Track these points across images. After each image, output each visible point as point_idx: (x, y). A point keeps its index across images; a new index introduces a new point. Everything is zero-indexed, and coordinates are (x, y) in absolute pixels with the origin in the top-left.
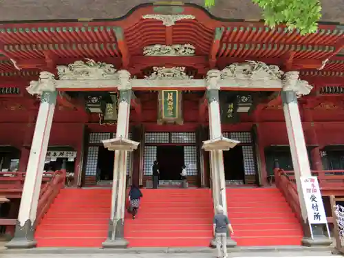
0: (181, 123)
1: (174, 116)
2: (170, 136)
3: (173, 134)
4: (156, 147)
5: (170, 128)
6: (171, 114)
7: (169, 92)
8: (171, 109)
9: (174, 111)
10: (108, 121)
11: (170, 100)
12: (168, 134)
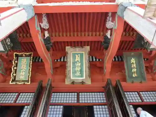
0: (89, 82)
1: (82, 76)
2: (78, 96)
3: (80, 94)
4: (62, 107)
5: (78, 89)
6: (78, 74)
7: (77, 54)
8: (79, 69)
9: (81, 71)
10: (19, 81)
11: (78, 61)
12: (76, 94)
